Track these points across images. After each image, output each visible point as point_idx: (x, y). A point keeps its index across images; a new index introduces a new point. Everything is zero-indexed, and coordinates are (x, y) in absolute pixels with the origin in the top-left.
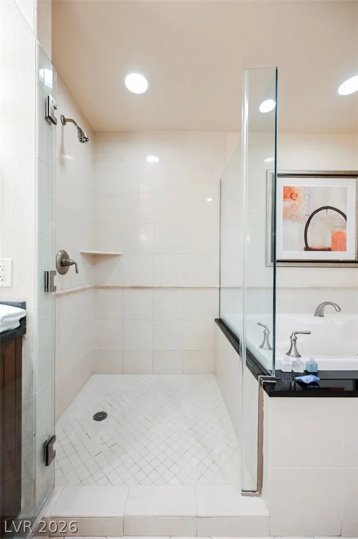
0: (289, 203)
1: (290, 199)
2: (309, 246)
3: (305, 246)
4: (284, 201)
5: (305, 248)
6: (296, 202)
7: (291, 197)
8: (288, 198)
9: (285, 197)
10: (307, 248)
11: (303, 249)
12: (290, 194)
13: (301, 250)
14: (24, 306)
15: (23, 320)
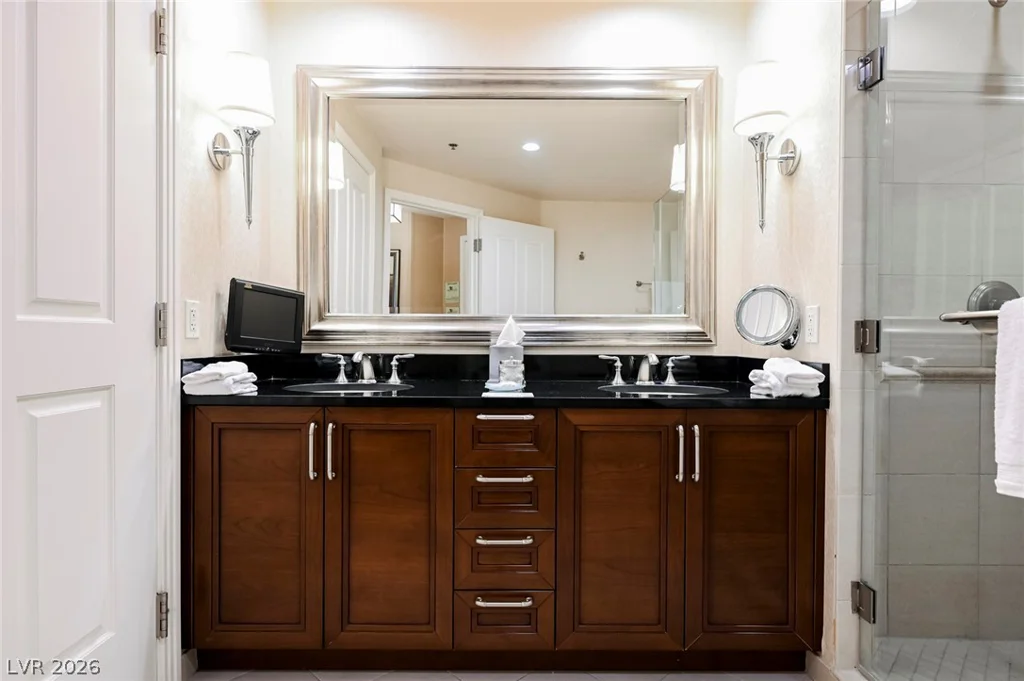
14: (826, 369)
15: (825, 387)
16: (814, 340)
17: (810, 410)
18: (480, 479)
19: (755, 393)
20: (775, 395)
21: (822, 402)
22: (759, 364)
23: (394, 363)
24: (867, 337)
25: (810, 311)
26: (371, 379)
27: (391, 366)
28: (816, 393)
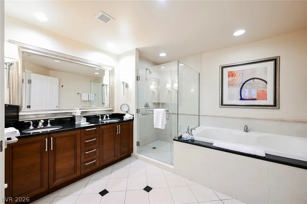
0: (231, 79)
1: (232, 77)
2: (243, 98)
3: (240, 98)
4: (228, 78)
5: (240, 99)
6: (235, 78)
7: (232, 76)
8: (231, 76)
9: (229, 76)
10: (241, 99)
11: (239, 99)
12: (231, 74)
13: (238, 100)
14: (133, 115)
15: (133, 118)
16: (131, 111)
17: (131, 121)
18: (86, 141)
19: (124, 119)
20: (128, 119)
21: (133, 120)
22: (124, 115)
23: (49, 121)
24: (138, 111)
25: (131, 107)
26: (42, 126)
27: (48, 122)
28: (132, 119)
